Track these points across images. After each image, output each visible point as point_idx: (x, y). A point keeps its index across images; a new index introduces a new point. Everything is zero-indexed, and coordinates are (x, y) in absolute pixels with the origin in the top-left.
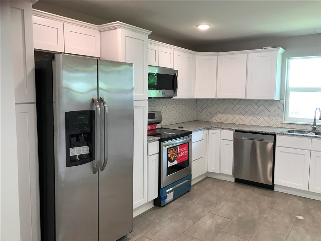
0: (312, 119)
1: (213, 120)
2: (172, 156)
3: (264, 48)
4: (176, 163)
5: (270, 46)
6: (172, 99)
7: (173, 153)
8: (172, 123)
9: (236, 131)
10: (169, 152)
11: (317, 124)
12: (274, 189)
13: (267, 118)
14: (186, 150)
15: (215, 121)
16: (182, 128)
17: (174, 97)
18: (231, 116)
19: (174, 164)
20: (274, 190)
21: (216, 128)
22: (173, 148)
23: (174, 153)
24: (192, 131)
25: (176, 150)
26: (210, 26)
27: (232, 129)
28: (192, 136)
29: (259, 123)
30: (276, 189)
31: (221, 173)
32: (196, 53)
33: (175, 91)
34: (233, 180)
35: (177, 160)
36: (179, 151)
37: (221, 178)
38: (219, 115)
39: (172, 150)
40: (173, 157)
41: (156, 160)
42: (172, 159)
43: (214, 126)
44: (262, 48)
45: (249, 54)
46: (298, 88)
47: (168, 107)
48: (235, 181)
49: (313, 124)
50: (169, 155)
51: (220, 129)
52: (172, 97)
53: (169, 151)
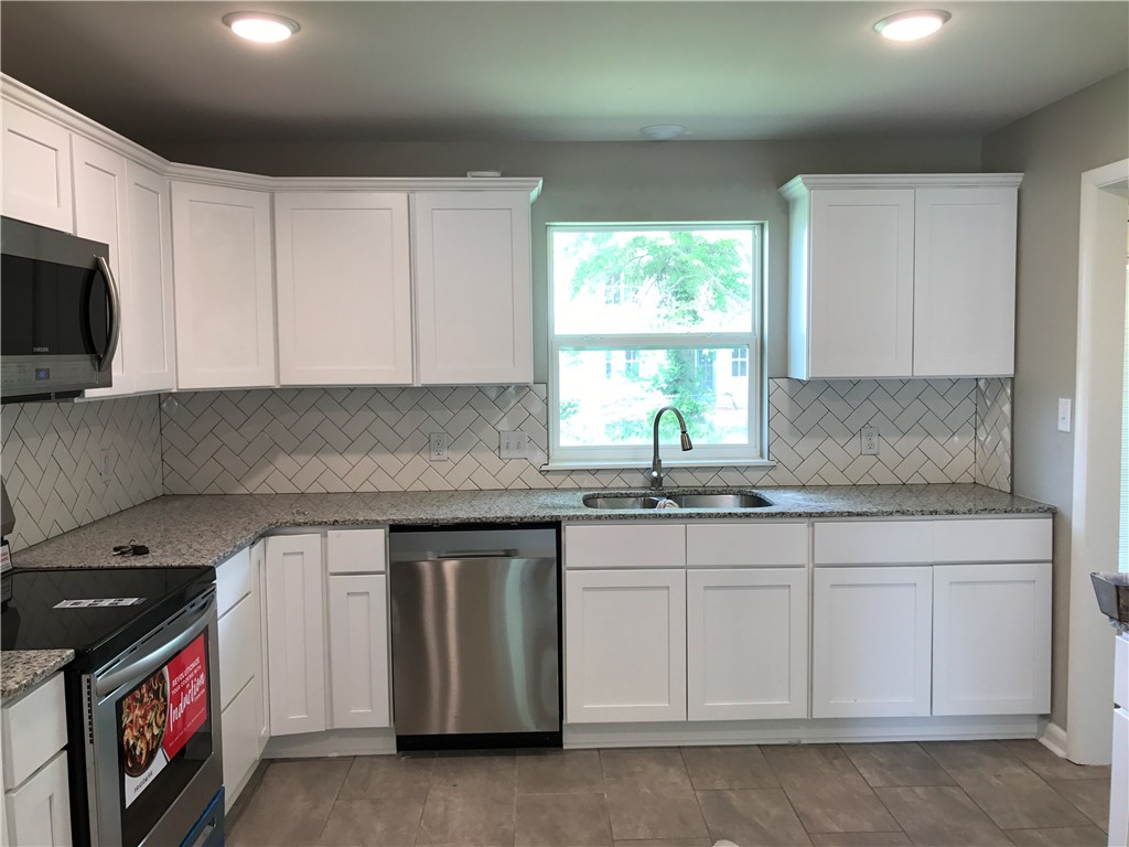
0: (644, 447)
1: (254, 485)
2: (143, 734)
3: (474, 173)
4: (160, 763)
5: (496, 170)
6: (76, 400)
7: (144, 717)
8: (56, 531)
9: (396, 528)
10: (126, 721)
11: (664, 463)
12: (561, 745)
13: (489, 459)
14: (197, 676)
15: (264, 490)
16: (140, 551)
17: (90, 393)
18: (338, 463)
19: (151, 774)
20: (565, 747)
21: (299, 525)
22: (144, 691)
23: (151, 716)
24: (210, 563)
25: (156, 693)
26: (296, 29)
27: (377, 522)
28: (218, 589)
29: (457, 480)
30: (570, 741)
31: (336, 727)
32: (170, 169)
33: (100, 360)
34: (390, 747)
35: (165, 746)
36: (172, 689)
37: (333, 750)
38: (283, 462)
39: (141, 701)
40: (148, 736)
41: (56, 800)
42: (141, 754)
43: (289, 518)
44: (466, 176)
45: (417, 195)
46: (587, 336)
47: (33, 442)
48: (399, 749)
49: (650, 463)
50: (125, 738)
51: (319, 529)
52: (79, 393)
53: (126, 711)
